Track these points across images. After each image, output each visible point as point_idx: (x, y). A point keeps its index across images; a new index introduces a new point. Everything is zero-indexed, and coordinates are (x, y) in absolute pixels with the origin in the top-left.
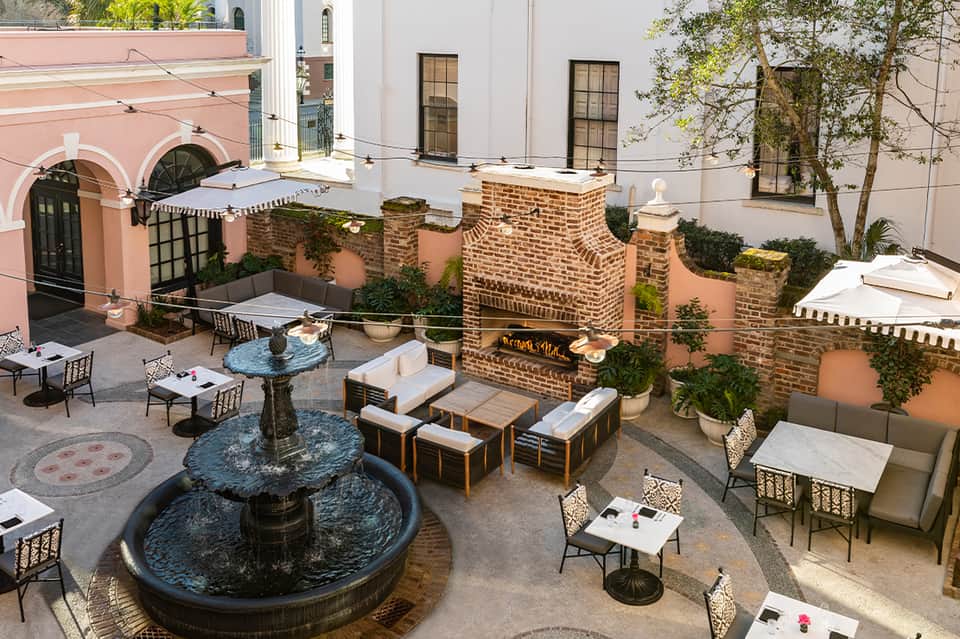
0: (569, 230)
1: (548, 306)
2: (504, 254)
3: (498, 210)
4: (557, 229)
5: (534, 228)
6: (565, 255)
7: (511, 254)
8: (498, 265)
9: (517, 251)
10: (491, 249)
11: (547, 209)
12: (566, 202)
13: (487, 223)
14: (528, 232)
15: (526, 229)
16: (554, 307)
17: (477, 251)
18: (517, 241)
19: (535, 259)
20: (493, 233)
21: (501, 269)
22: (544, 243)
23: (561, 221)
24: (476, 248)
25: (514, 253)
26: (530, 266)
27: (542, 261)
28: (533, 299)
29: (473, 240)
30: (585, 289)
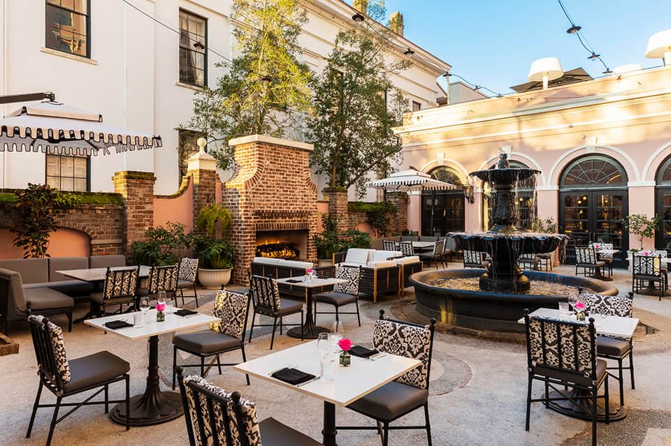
0: (305, 173)
1: (295, 221)
2: (272, 192)
3: (268, 162)
4: (299, 173)
5: (288, 173)
6: (303, 188)
7: (275, 192)
8: (269, 200)
9: (278, 189)
10: (264, 190)
11: (294, 160)
12: (303, 156)
13: (261, 172)
14: (285, 176)
15: (283, 174)
16: (298, 221)
17: (255, 193)
18: (279, 182)
19: (288, 193)
20: (265, 178)
21: (270, 203)
22: (292, 182)
23: (301, 168)
24: (254, 191)
25: (277, 191)
26: (285, 198)
27: (292, 194)
28: (287, 219)
29: (253, 185)
30: (311, 207)
